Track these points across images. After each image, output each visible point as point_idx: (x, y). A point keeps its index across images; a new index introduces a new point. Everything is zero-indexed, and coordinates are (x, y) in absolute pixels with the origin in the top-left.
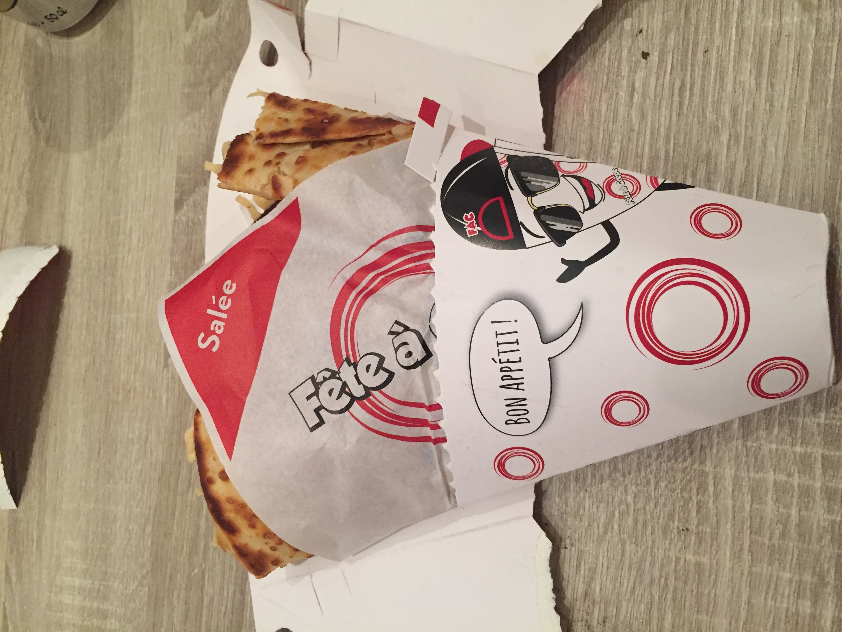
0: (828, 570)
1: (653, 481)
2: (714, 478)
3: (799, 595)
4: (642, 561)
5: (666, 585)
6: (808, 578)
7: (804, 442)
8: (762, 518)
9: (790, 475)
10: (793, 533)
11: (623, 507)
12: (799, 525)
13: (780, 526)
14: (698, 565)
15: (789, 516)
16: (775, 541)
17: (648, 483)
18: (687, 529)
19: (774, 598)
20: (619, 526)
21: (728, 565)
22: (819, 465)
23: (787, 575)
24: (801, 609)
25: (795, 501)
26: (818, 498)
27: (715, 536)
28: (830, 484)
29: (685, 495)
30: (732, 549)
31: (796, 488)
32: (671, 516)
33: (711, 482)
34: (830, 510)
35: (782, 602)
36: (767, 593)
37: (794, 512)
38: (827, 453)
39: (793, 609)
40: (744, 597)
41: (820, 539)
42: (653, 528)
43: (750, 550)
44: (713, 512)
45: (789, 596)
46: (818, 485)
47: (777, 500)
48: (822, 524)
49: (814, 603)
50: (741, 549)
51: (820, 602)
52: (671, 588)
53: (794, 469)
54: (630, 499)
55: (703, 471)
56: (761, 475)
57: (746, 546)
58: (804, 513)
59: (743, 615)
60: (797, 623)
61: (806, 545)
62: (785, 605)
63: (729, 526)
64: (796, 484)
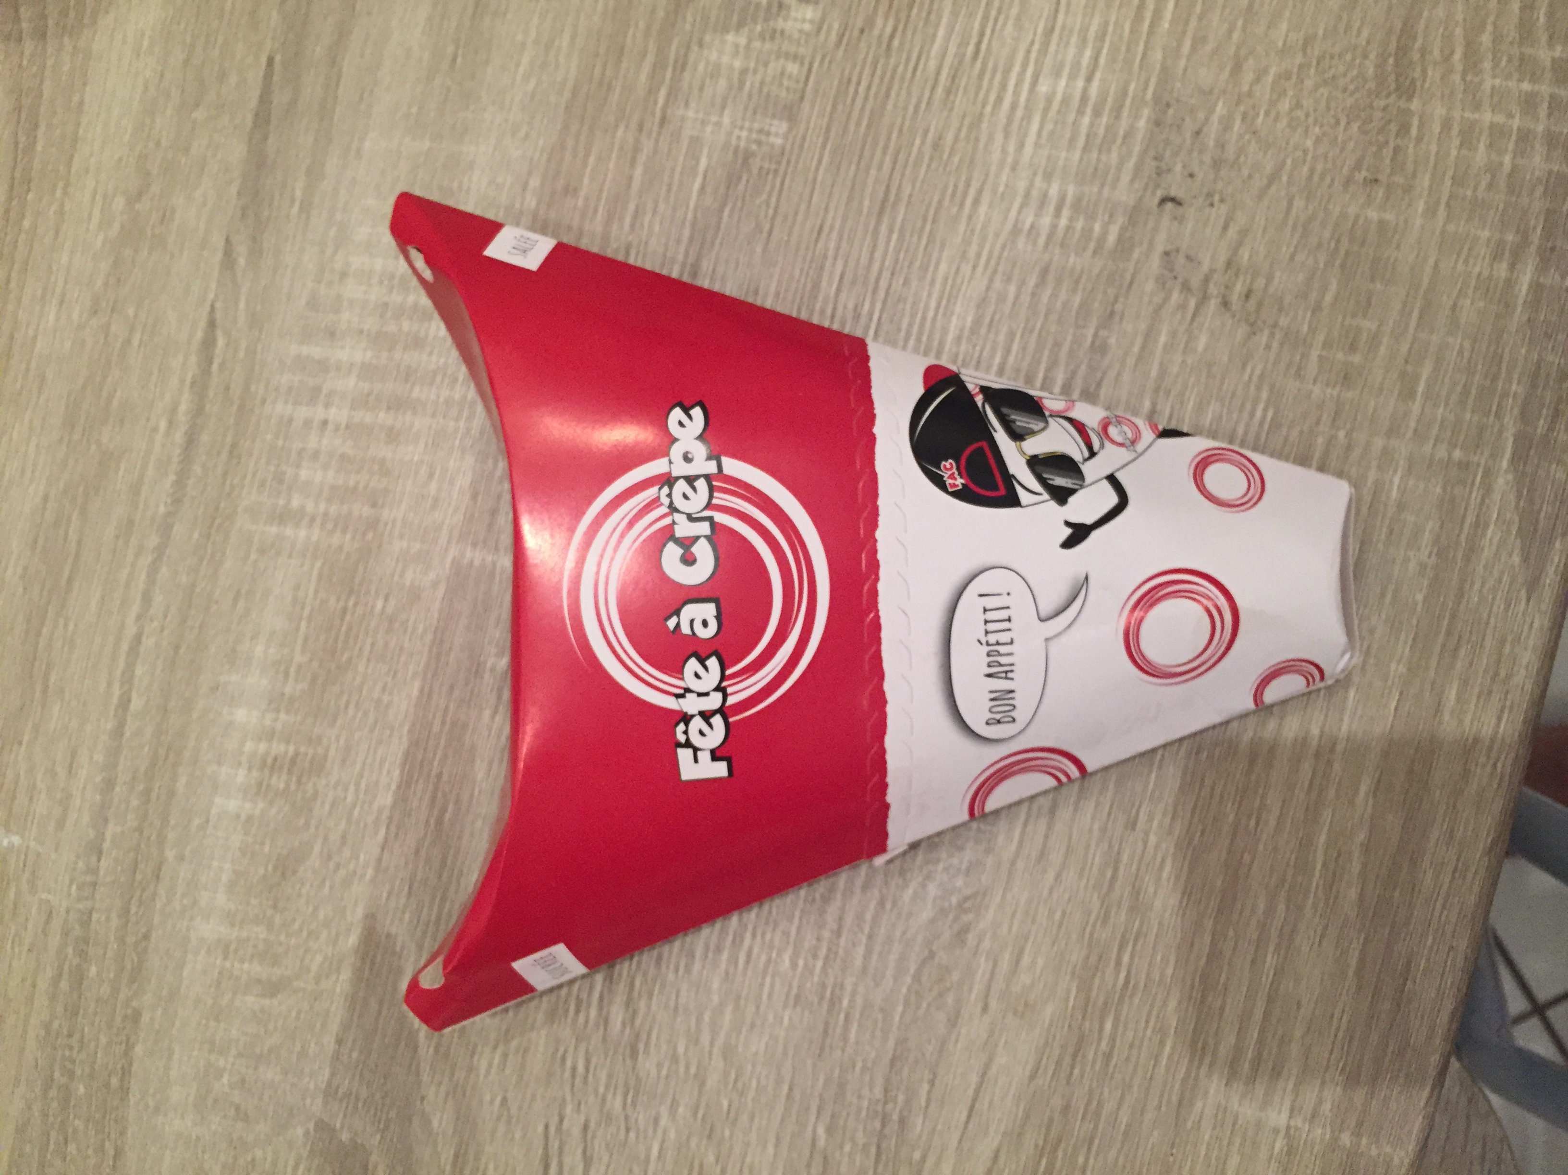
0: (1535, 228)
1: (1343, 122)
2: (1421, 118)
3: (1496, 257)
4: (1311, 219)
5: (1337, 249)
6: (1510, 237)
7: (1533, 80)
8: (1468, 167)
9: (1511, 116)
10: (1502, 184)
11: (1299, 153)
12: (1510, 175)
13: (1488, 176)
14: (1382, 223)
15: (1501, 164)
16: (1480, 194)
17: (1338, 123)
18: (1376, 181)
19: (1466, 262)
20: (1290, 177)
21: (1419, 222)
22: (1545, 105)
23: (1486, 234)
24: (1495, 273)
25: (1511, 146)
26: (1537, 146)
27: (1408, 189)
28: (1553, 128)
29: (1381, 138)
30: (1426, 203)
31: (1515, 132)
32: (1358, 167)
33: (1415, 122)
34: (1548, 159)
35: (1474, 265)
36: (1458, 255)
37: (1507, 159)
38: (1557, 91)
39: (1486, 273)
40: (1431, 262)
41: (1532, 191)
42: (1333, 180)
43: (1448, 205)
44: (1411, 158)
45: (1484, 258)
46: (1540, 128)
47: (1490, 146)
48: (1537, 173)
49: (1512, 267)
50: (1438, 203)
51: (1518, 266)
52: (1342, 252)
53: (1515, 109)
54: (1309, 143)
55: (1409, 110)
56: (1477, 116)
57: (1444, 200)
58: (1520, 161)
59: (1426, 281)
60: (1488, 290)
61: (1514, 199)
62: (1477, 269)
63: (1428, 176)
64: (1515, 127)
